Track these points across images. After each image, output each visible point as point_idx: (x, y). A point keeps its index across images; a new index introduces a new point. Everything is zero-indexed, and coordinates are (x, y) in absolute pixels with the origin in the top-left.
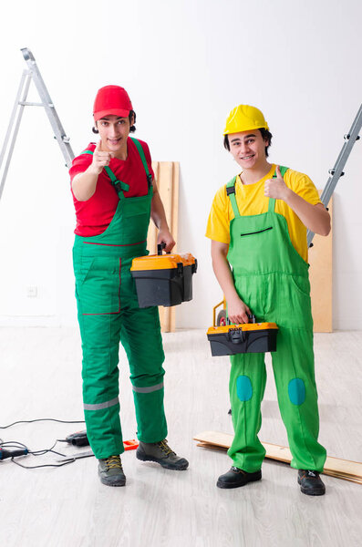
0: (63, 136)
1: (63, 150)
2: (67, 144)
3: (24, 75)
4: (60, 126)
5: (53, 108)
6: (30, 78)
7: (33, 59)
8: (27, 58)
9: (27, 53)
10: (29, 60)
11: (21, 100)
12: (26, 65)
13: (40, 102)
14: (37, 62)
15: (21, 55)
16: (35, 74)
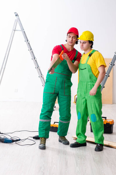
0: (28, 41)
1: (28, 45)
2: (29, 43)
3: (15, 21)
4: (27, 37)
5: (24, 32)
6: (17, 22)
7: (18, 16)
8: (16, 16)
9: (16, 14)
10: (17, 16)
11: (14, 29)
12: (16, 18)
13: (20, 30)
14: (19, 17)
15: (14, 15)
16: (19, 20)
